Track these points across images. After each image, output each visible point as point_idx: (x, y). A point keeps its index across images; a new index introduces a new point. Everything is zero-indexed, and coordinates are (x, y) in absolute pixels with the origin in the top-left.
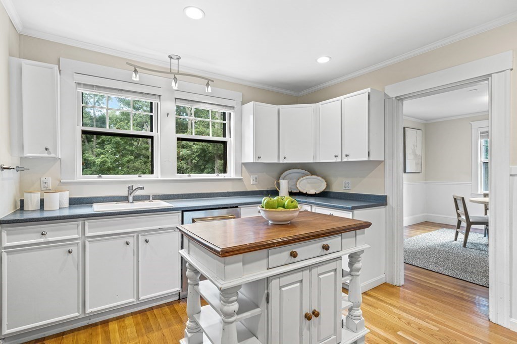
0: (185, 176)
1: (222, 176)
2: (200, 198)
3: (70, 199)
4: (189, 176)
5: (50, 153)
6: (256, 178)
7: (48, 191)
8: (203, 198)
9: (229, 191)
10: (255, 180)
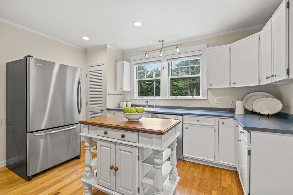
0: (174, 97)
1: (195, 97)
2: (179, 109)
3: (132, 105)
4: (176, 97)
5: (122, 89)
6: (220, 99)
7: (128, 102)
8: (180, 109)
9: (197, 107)
10: (219, 100)
